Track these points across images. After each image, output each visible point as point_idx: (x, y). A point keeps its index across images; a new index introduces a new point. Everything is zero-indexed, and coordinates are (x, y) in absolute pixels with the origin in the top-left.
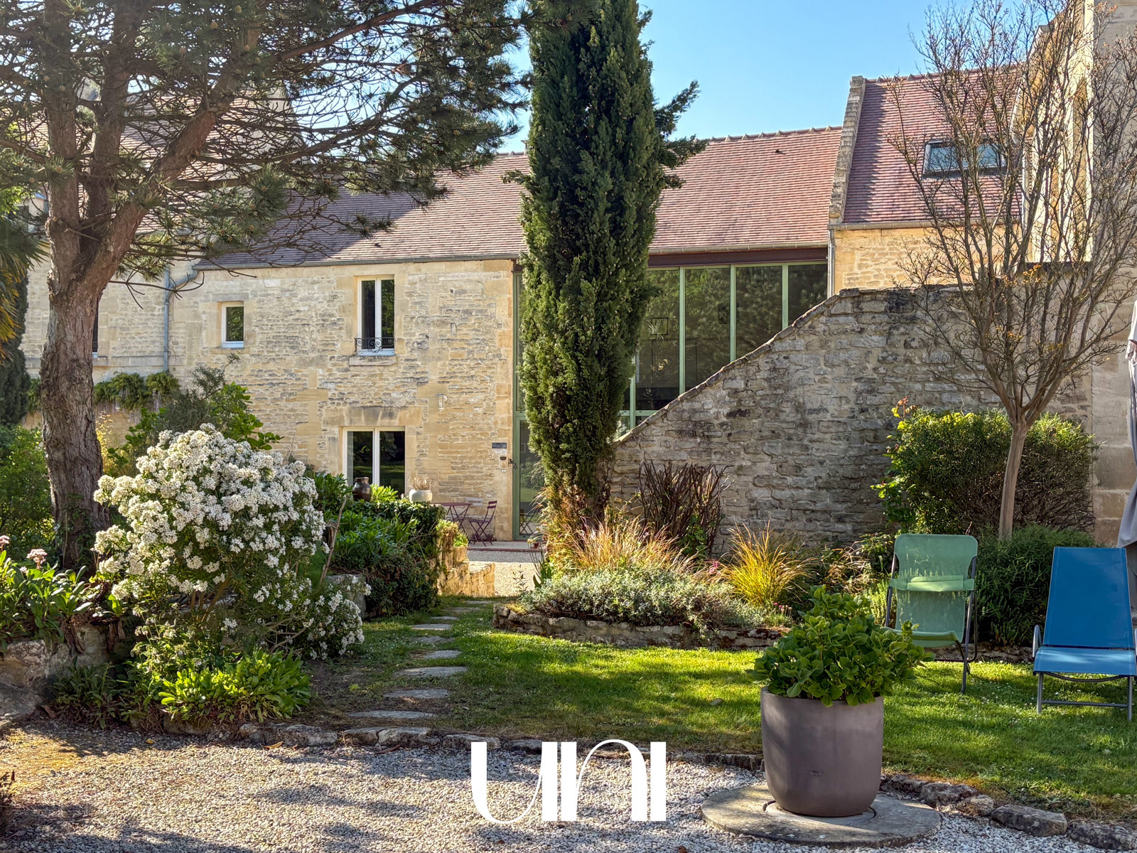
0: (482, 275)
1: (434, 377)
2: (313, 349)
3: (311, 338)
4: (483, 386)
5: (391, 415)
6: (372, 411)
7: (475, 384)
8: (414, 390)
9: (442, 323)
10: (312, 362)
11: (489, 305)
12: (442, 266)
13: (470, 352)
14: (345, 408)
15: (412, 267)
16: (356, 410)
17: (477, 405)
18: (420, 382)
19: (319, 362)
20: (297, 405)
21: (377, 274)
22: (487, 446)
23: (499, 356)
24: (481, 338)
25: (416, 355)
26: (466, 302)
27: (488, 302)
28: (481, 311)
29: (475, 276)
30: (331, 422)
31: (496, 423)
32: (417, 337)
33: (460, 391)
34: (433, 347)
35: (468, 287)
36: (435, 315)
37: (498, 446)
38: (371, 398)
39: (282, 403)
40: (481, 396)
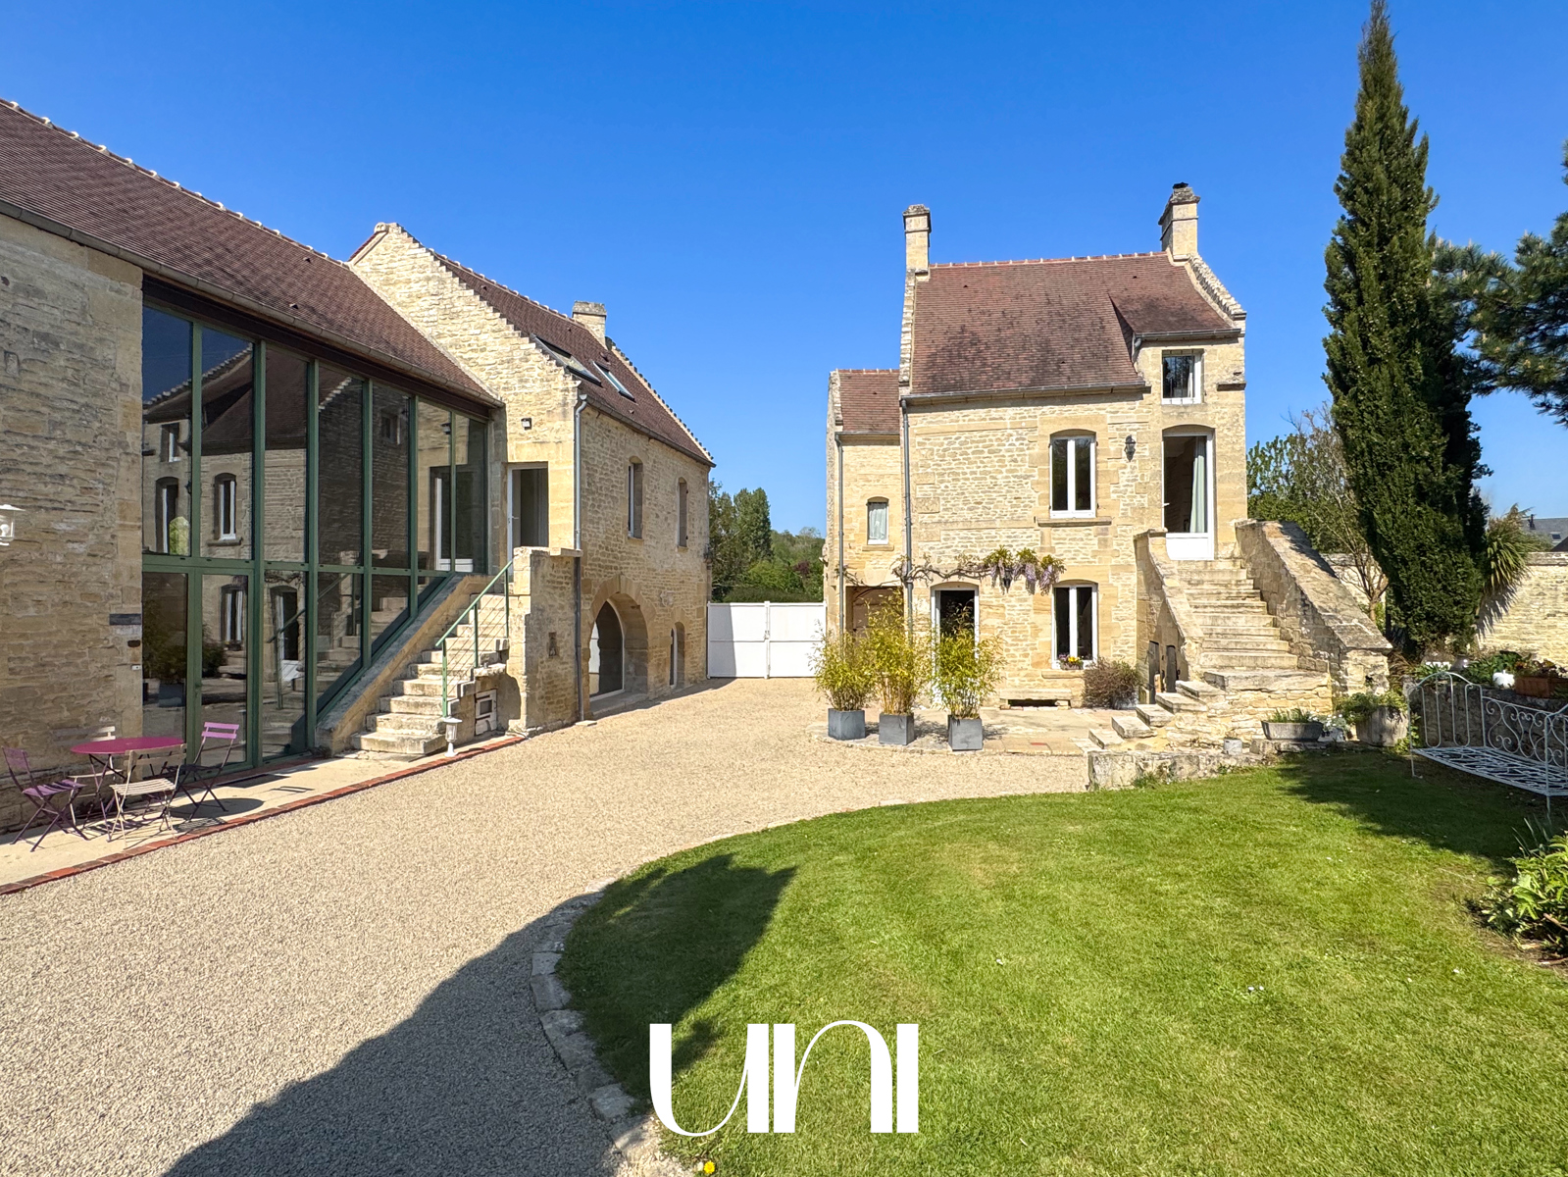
0: (87, 276)
4: (86, 499)
7: (68, 493)
11: (101, 340)
13: (55, 425)
17: (75, 537)
22: (101, 619)
23: (123, 445)
24: (83, 401)
26: (43, 316)
27: (96, 333)
28: (81, 347)
29: (67, 272)
31: (116, 576)
35: (49, 287)
37: (122, 619)
40: (83, 520)
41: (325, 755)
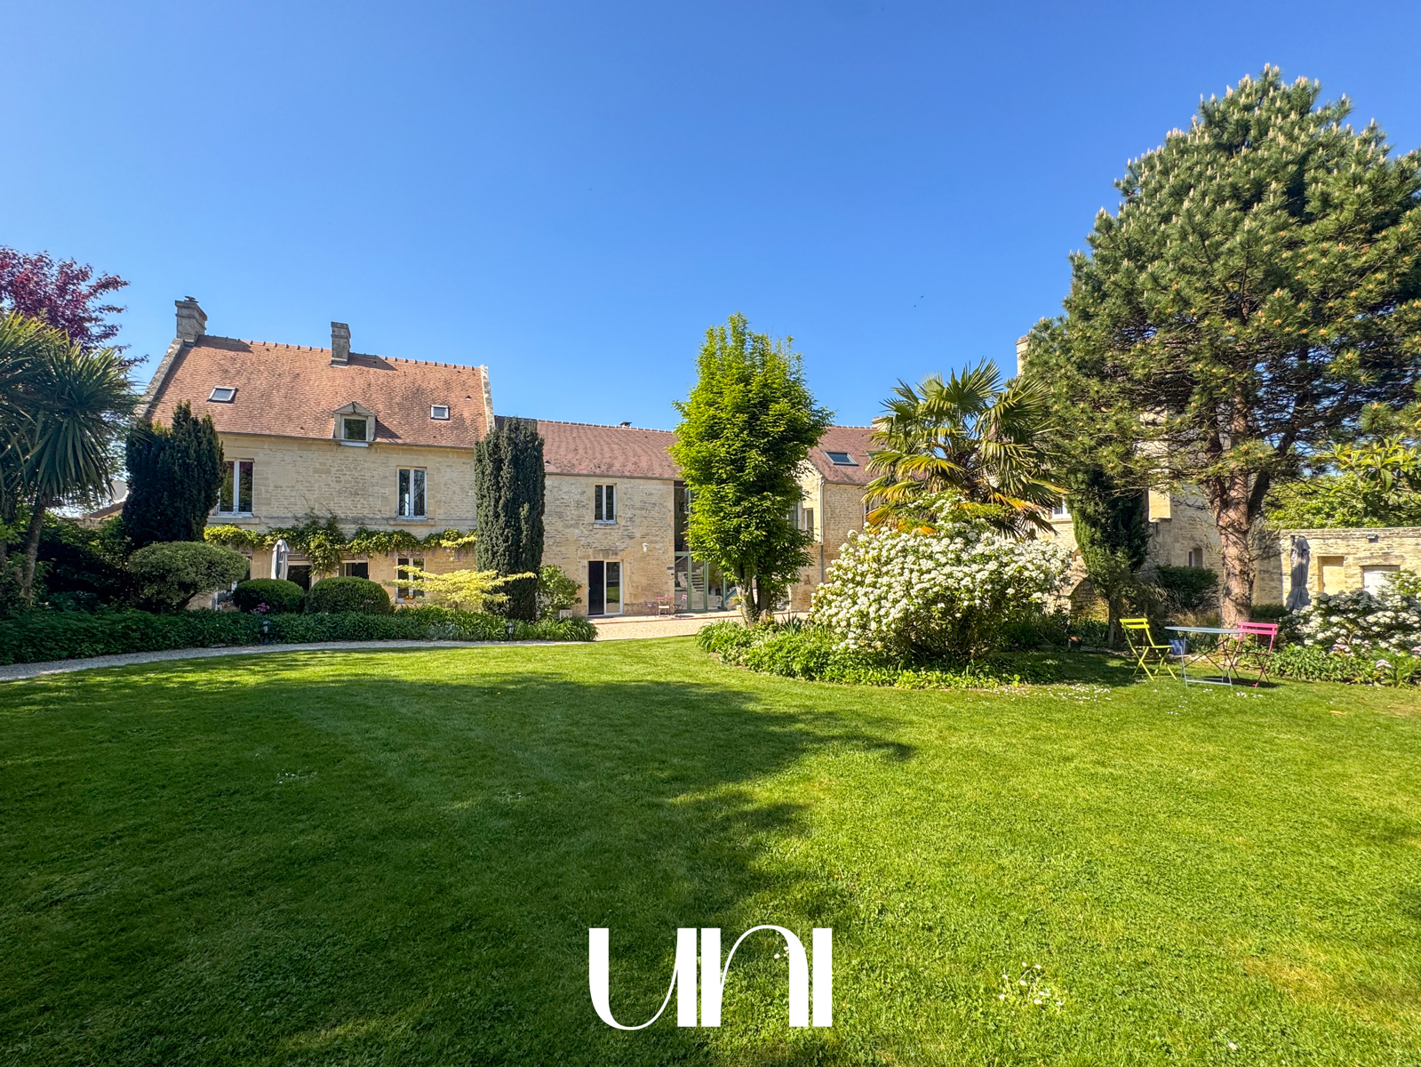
0: (662, 487)
1: (638, 535)
2: (572, 519)
3: (572, 513)
4: (663, 540)
5: (616, 554)
6: (606, 552)
7: (658, 538)
8: (627, 541)
9: (642, 509)
10: (571, 526)
12: (642, 481)
13: (656, 523)
14: (591, 551)
15: (626, 480)
16: (597, 551)
17: (660, 549)
18: (631, 538)
19: (576, 525)
20: (563, 549)
21: (605, 482)
22: (665, 568)
24: (662, 517)
25: (629, 524)
26: (653, 499)
27: (664, 499)
28: (661, 504)
29: (658, 487)
30: (583, 558)
31: (669, 558)
32: (629, 515)
33: (651, 542)
34: (635, 519)
35: (654, 492)
36: (638, 505)
37: (669, 568)
38: (605, 544)
39: (554, 548)
40: (662, 545)
41: (726, 610)
